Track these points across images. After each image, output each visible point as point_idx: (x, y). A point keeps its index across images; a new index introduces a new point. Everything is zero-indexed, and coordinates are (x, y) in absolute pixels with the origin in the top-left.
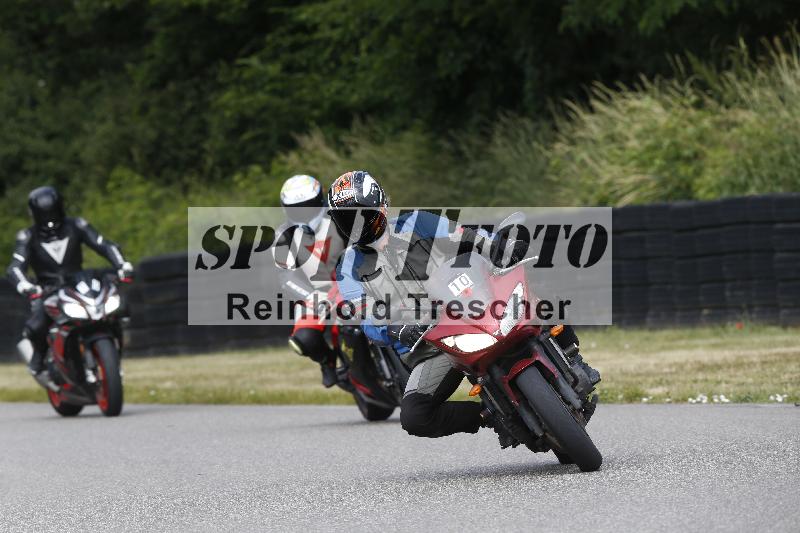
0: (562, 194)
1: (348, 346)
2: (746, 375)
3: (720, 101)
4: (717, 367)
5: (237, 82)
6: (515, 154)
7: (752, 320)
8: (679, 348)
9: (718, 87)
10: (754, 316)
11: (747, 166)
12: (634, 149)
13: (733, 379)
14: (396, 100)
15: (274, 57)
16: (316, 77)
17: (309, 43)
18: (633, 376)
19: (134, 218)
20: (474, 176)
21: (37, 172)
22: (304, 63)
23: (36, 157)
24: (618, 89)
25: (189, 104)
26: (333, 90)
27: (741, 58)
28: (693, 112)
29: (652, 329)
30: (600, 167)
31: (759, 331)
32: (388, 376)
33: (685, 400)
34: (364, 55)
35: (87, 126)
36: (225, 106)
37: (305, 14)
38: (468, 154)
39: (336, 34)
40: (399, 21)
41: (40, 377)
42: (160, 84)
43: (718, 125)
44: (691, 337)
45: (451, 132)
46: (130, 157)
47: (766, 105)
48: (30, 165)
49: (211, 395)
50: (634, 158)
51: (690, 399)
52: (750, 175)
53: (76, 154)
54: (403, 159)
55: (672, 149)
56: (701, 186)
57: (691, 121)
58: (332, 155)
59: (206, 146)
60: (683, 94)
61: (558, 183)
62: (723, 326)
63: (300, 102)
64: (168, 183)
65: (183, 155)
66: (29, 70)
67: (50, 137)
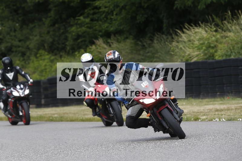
0: (175, 58)
1: (100, 104)
2: (230, 112)
3: (222, 30)
4: (222, 110)
5: (77, 24)
6: (161, 46)
7: (232, 96)
8: (210, 104)
9: (222, 26)
10: (233, 95)
11: (231, 50)
12: (197, 44)
13: (227, 114)
14: (125, 29)
15: (87, 17)
16: (100, 22)
17: (98, 12)
18: (196, 113)
19: (45, 65)
20: (148, 52)
21: (16, 51)
22: (97, 18)
23: (16, 47)
24: (192, 26)
25: (62, 31)
26: (105, 27)
27: (229, 16)
28: (214, 33)
29: (202, 99)
30: (186, 50)
31: (234, 100)
32: (112, 113)
33: (212, 120)
34: (114, 16)
35: (31, 37)
36: (73, 32)
37: (97, 3)
38: (146, 46)
39: (106, 10)
40: (125, 6)
41: (6, 113)
42: (53, 25)
43: (222, 37)
44: (214, 101)
45: (141, 39)
46: (44, 47)
47: (236, 31)
48: (14, 49)
49: (69, 119)
50: (196, 47)
51: (213, 120)
52: (232, 52)
53: (28, 46)
54: (127, 47)
55: (208, 44)
56: (216, 55)
57: (214, 36)
58: (105, 46)
59: (67, 43)
60: (211, 28)
61: (174, 55)
62: (224, 98)
63: (96, 30)
64: (56, 55)
65: (60, 46)
66: (13, 20)
67: (20, 41)
